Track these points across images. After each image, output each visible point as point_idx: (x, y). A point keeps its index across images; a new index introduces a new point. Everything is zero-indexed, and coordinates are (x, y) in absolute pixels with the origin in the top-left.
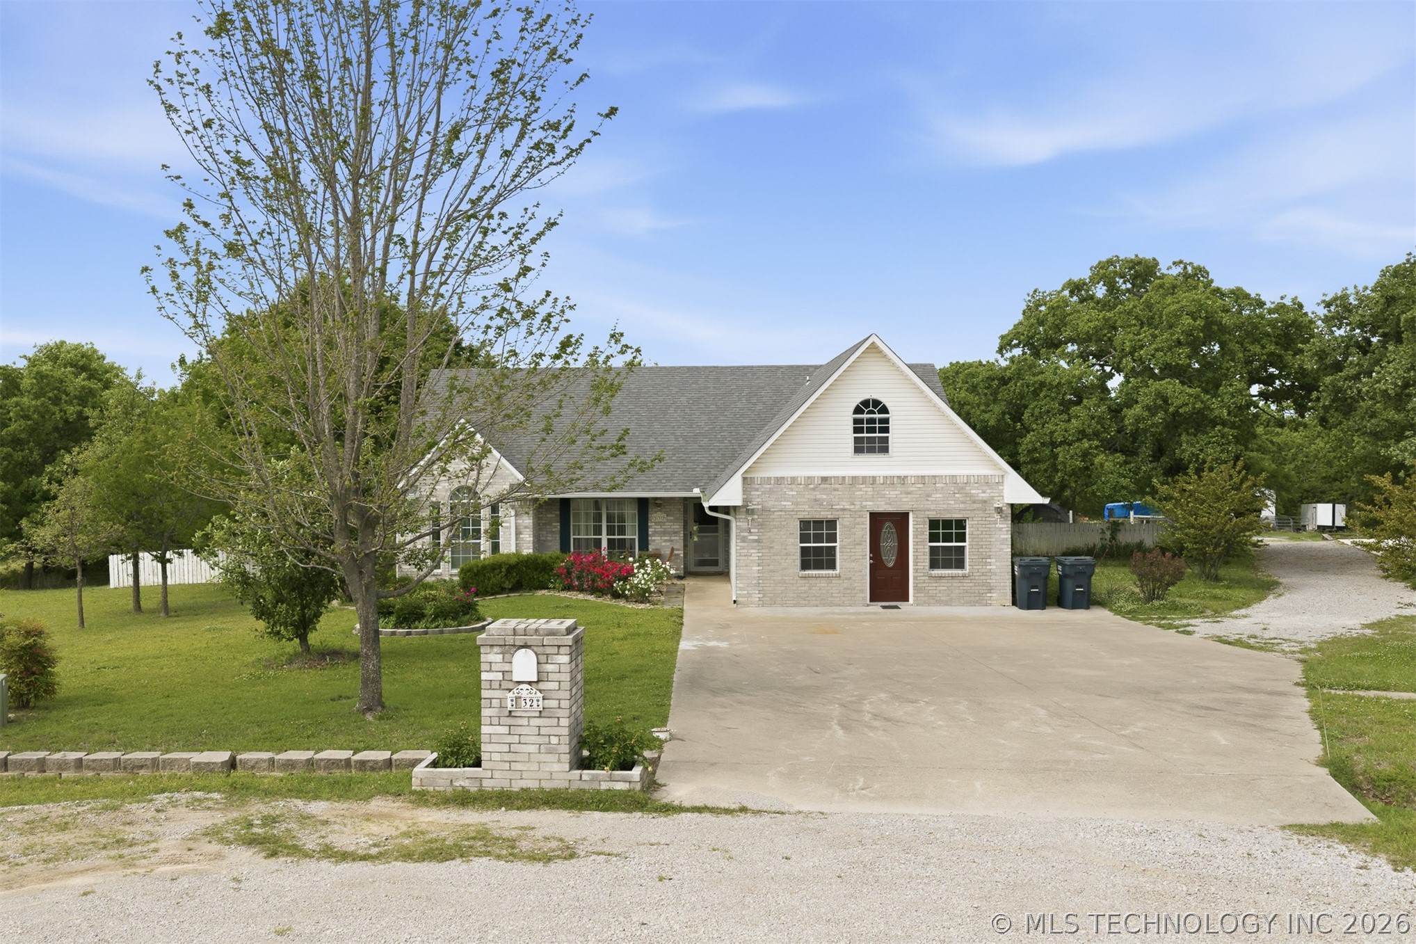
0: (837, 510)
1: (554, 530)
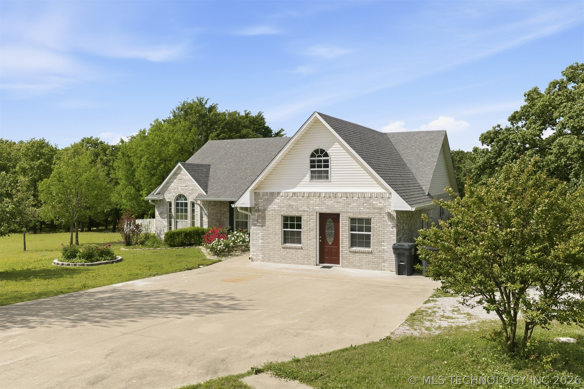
0: (301, 211)
1: (227, 216)
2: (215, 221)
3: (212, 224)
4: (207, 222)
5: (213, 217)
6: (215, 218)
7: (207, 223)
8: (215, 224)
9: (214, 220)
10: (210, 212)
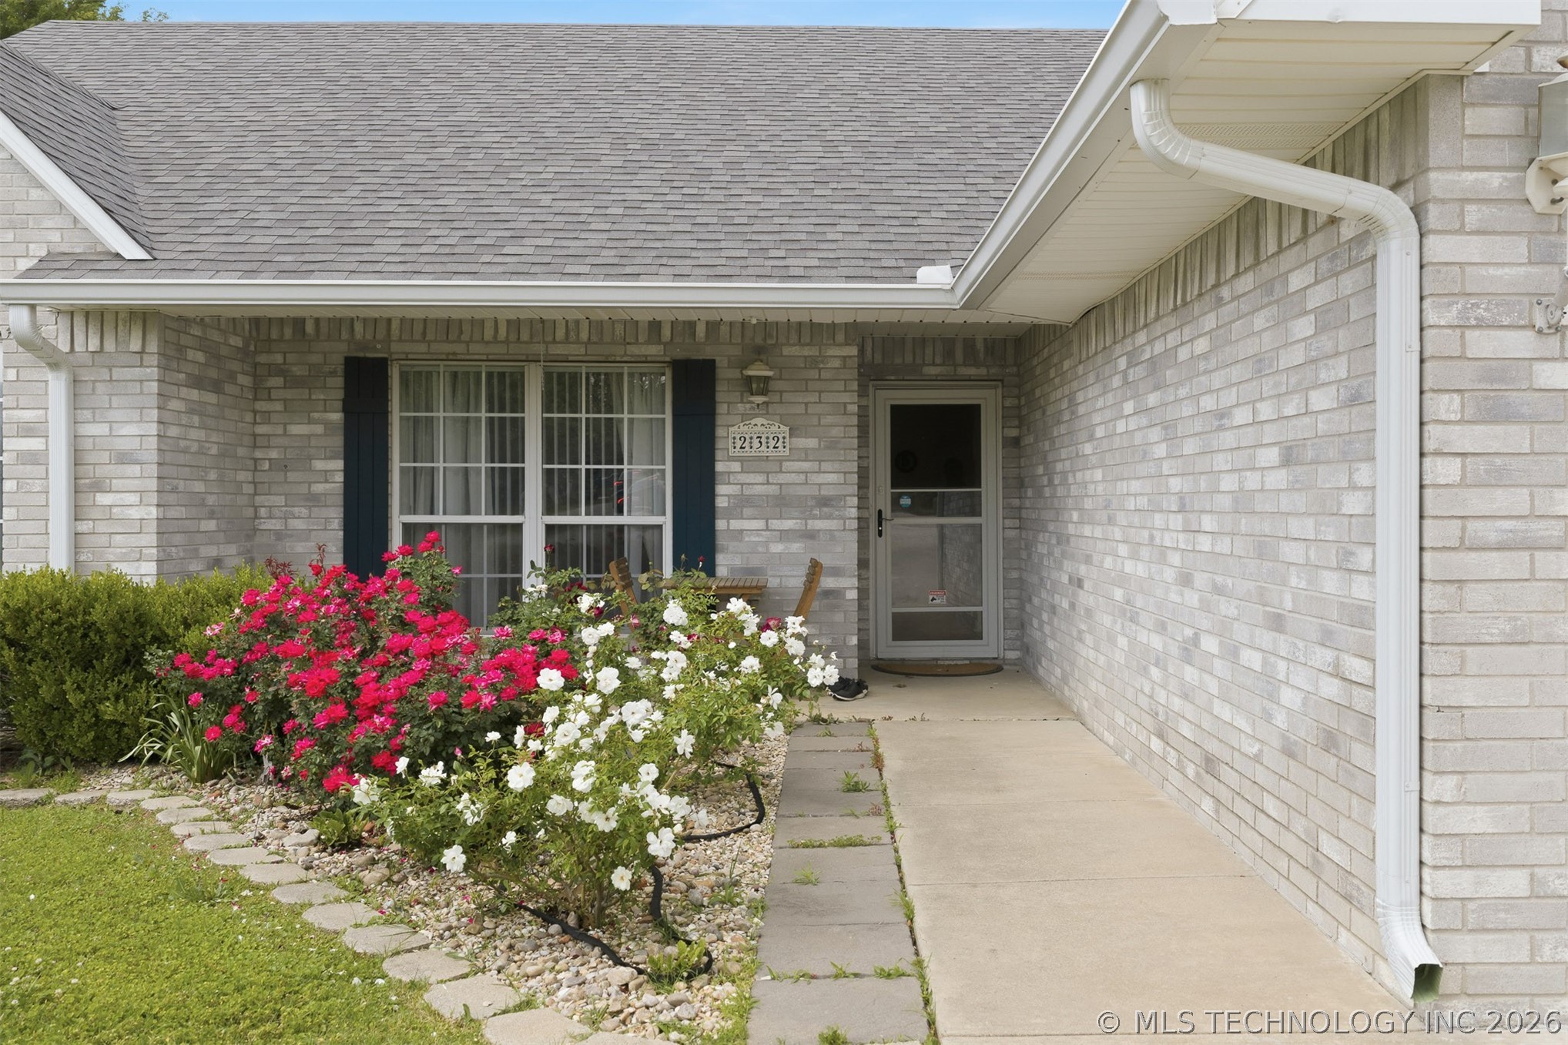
1: (319, 488)
2: (211, 525)
3: (194, 554)
4: (153, 527)
5: (199, 487)
6: (211, 500)
7: (153, 539)
8: (212, 551)
9: (211, 516)
10: (173, 431)
